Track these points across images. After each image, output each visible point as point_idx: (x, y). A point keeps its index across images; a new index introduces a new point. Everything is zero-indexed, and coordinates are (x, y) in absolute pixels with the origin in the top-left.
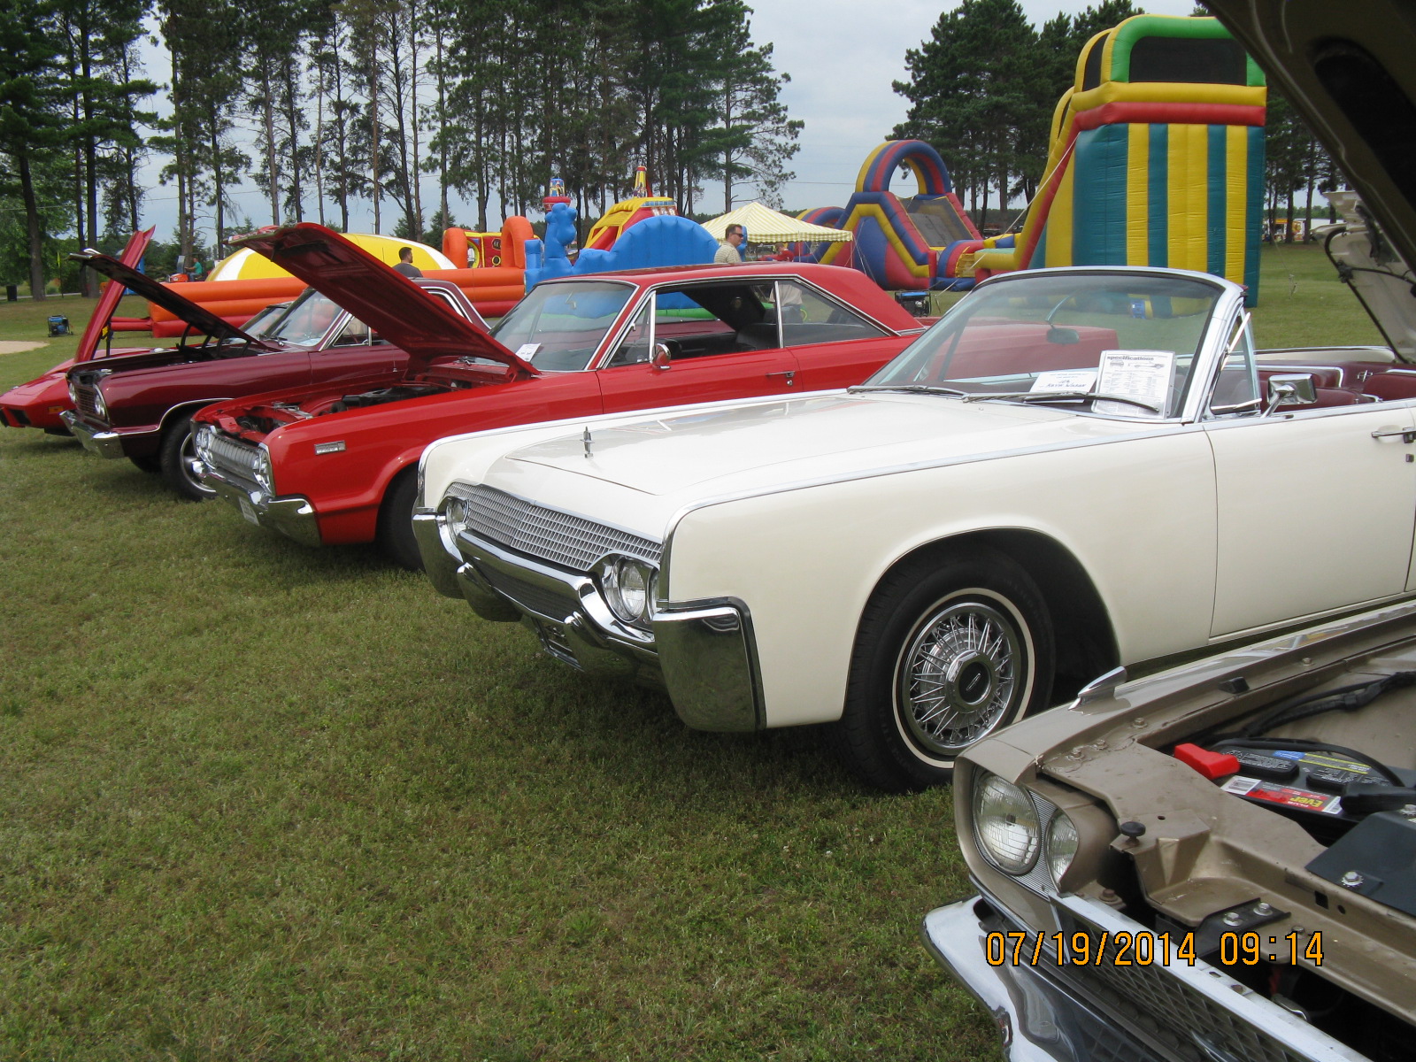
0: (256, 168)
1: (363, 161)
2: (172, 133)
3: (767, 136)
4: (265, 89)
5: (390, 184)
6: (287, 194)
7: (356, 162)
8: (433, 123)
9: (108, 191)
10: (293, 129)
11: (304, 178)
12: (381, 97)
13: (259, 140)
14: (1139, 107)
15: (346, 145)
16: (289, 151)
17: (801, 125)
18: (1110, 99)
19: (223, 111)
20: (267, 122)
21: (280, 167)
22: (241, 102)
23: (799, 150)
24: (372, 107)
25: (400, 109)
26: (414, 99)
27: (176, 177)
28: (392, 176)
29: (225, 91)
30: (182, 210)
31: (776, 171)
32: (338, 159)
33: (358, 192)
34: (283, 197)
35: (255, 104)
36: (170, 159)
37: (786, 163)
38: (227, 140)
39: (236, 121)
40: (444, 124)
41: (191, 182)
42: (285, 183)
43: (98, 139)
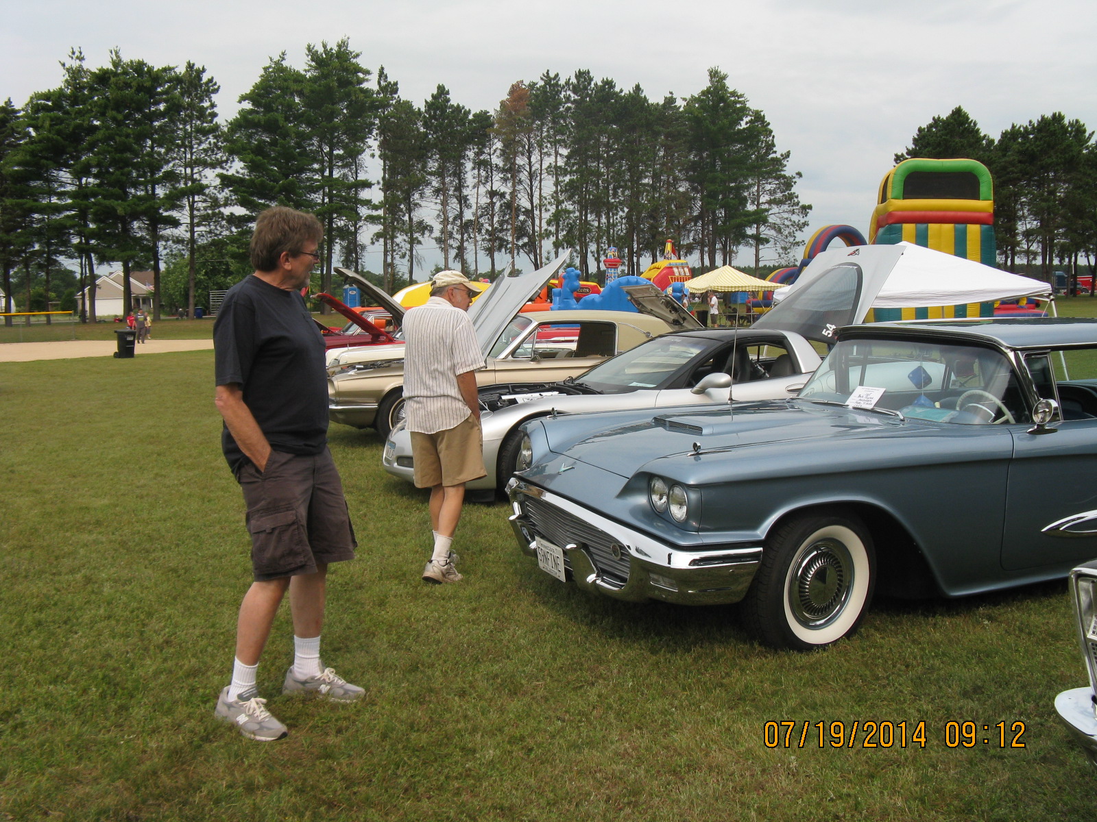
0: (437, 234)
1: (507, 230)
2: (381, 212)
3: (786, 215)
4: (443, 183)
5: (524, 245)
6: (456, 251)
7: (502, 231)
8: (549, 207)
9: (343, 247)
10: (461, 208)
11: (467, 240)
12: (520, 187)
13: (439, 215)
14: (909, 214)
15: (496, 219)
16: (458, 222)
17: (810, 207)
18: (891, 209)
19: (417, 196)
20: (444, 203)
21: (452, 233)
22: (428, 191)
23: (808, 225)
24: (513, 194)
25: (532, 196)
26: (540, 189)
27: (382, 240)
28: (526, 240)
29: (418, 184)
30: (385, 260)
31: (791, 239)
32: (490, 229)
33: (503, 250)
34: (453, 253)
35: (437, 192)
36: (378, 228)
37: (798, 234)
38: (418, 215)
39: (423, 204)
40: (557, 207)
41: (392, 243)
42: (455, 244)
43: (335, 215)
